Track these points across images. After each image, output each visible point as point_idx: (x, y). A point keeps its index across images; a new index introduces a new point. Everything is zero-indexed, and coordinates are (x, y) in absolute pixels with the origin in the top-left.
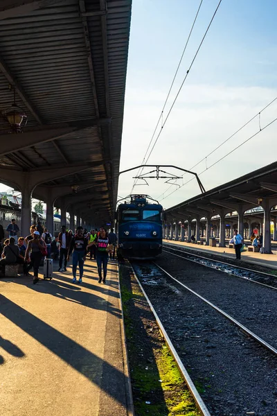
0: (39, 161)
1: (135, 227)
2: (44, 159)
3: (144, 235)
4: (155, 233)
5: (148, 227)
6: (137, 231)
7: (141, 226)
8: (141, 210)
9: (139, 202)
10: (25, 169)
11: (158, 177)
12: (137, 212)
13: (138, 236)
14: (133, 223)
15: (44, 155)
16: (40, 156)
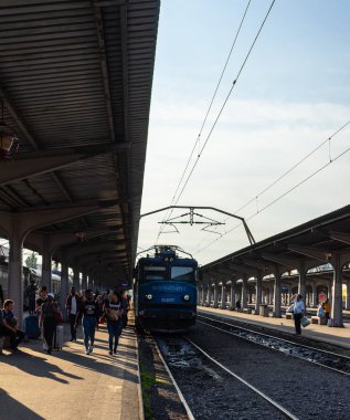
0: (33, 198)
1: (160, 288)
2: (41, 197)
3: (172, 300)
4: (186, 297)
5: (178, 289)
6: (164, 294)
7: (168, 288)
8: (169, 266)
9: (166, 255)
10: (14, 210)
11: (192, 223)
12: (163, 269)
13: (163, 300)
14: (157, 284)
15: (39, 191)
16: (35, 192)
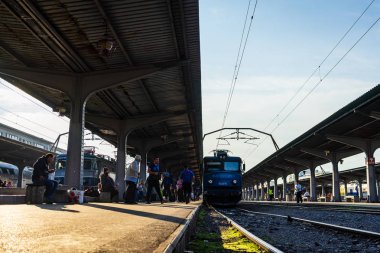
0: (133, 109)
1: (217, 176)
2: (137, 108)
3: (225, 184)
4: (235, 182)
5: (229, 176)
6: (220, 180)
7: (223, 176)
8: (222, 161)
9: (221, 156)
11: (238, 138)
12: (219, 163)
13: (220, 184)
14: (216, 173)
15: (137, 104)
16: (133, 103)
